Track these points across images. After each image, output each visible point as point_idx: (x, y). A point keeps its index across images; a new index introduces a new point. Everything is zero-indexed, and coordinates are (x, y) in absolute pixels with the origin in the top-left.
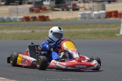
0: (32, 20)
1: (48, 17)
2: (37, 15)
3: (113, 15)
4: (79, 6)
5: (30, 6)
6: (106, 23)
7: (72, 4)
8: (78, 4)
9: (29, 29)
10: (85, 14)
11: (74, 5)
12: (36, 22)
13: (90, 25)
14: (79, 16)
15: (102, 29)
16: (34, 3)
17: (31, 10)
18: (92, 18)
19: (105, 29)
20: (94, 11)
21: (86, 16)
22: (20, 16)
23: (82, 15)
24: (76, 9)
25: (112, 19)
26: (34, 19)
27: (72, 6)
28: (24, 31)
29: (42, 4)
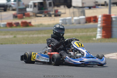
0: (15, 26)
1: (30, 23)
2: (20, 21)
3: (92, 20)
4: (60, 12)
5: (14, 12)
6: (85, 28)
7: (54, 10)
8: (59, 11)
9: (12, 34)
10: (66, 20)
11: (56, 11)
12: (18, 28)
13: (69, 30)
14: (60, 22)
15: (81, 34)
16: (17, 10)
17: (15, 16)
18: (73, 24)
19: (84, 34)
20: (74, 17)
21: (67, 21)
22: (3, 22)
23: (63, 20)
24: (57, 15)
25: (92, 24)
26: (17, 24)
27: (53, 12)
28: (7, 37)
29: (26, 11)
